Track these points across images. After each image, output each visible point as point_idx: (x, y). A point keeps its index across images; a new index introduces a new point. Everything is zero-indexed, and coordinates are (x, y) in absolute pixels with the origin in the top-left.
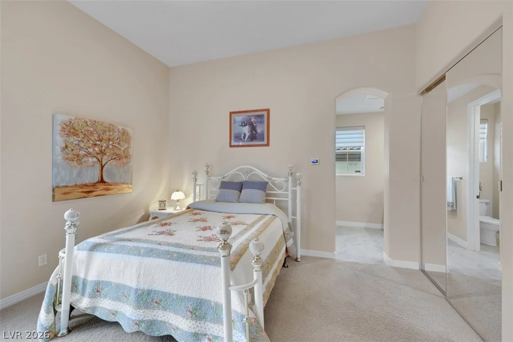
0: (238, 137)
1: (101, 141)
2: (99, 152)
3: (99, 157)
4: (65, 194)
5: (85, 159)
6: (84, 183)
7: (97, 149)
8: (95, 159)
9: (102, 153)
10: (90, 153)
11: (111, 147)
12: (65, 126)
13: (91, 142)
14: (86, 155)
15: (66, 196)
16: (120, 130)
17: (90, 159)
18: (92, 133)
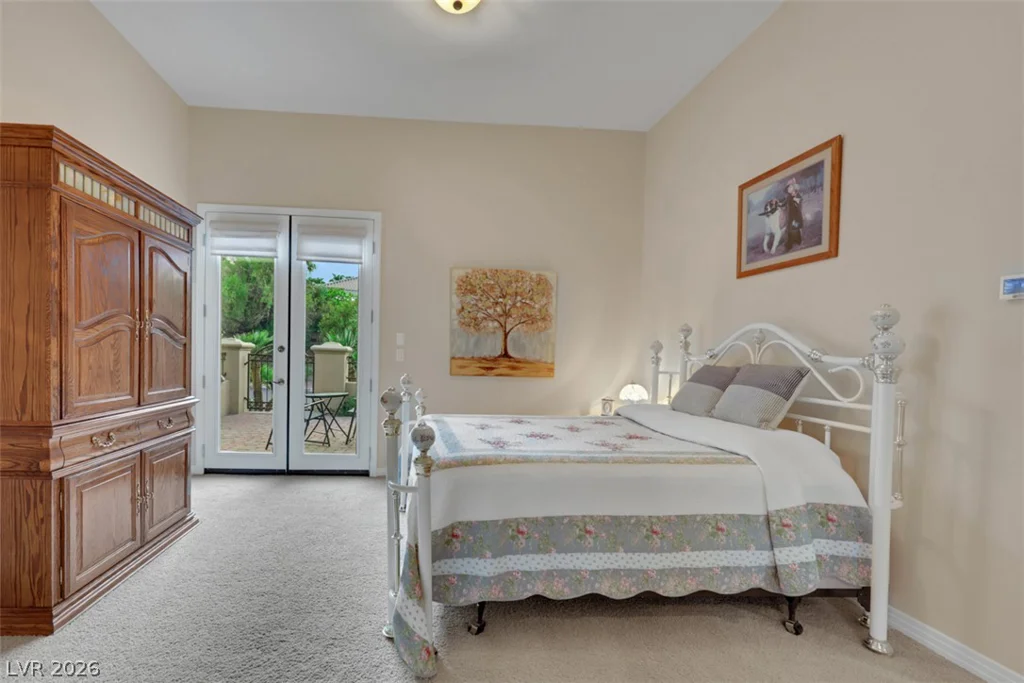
0: (756, 249)
1: (504, 297)
2: (501, 313)
3: (502, 320)
4: (462, 367)
5: (484, 323)
6: (482, 356)
7: (498, 309)
8: (496, 324)
9: (507, 314)
10: (489, 316)
11: (518, 304)
12: (461, 283)
13: (492, 300)
14: (485, 318)
15: (463, 371)
16: (534, 277)
17: (490, 324)
18: (492, 288)
